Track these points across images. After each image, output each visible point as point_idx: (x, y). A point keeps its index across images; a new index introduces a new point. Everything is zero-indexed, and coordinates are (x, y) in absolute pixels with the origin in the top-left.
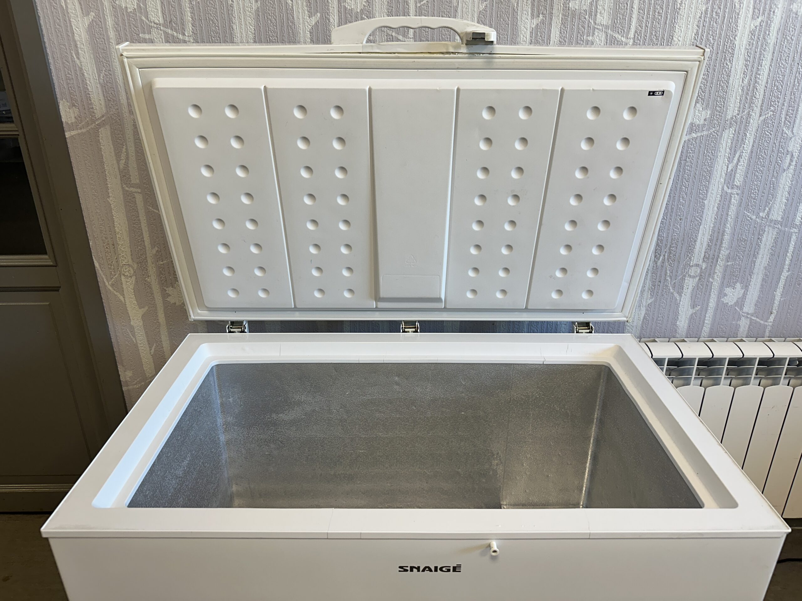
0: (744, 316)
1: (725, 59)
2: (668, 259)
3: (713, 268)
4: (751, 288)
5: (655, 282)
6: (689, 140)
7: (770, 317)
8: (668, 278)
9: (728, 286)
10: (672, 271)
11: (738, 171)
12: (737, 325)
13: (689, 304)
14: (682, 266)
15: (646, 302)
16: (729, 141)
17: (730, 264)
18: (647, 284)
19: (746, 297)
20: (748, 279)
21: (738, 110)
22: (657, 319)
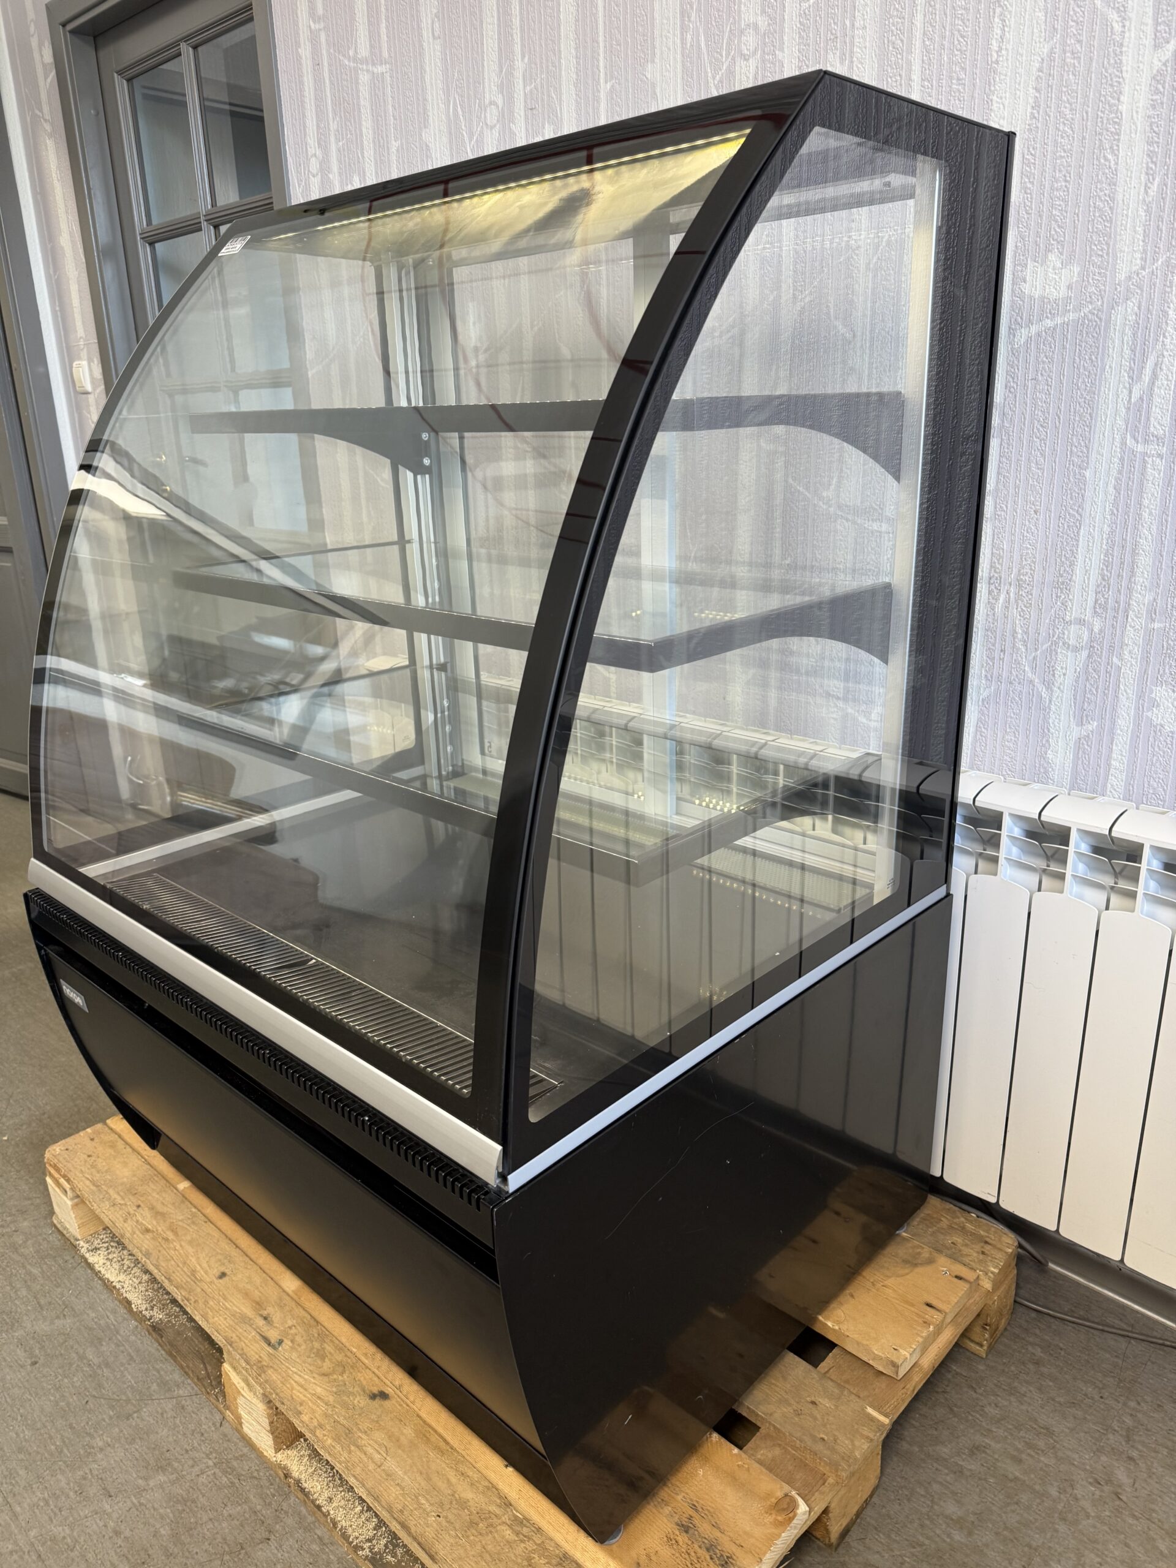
1: (1101, 147)
2: (1016, 601)
3: (1119, 632)
5: (994, 651)
6: (1039, 335)
9: (1158, 682)
10: (1027, 629)
11: (1157, 400)
13: (1072, 713)
14: (1047, 621)
15: (978, 693)
16: (1129, 332)
17: (1160, 628)
18: (979, 654)
21: (1142, 259)
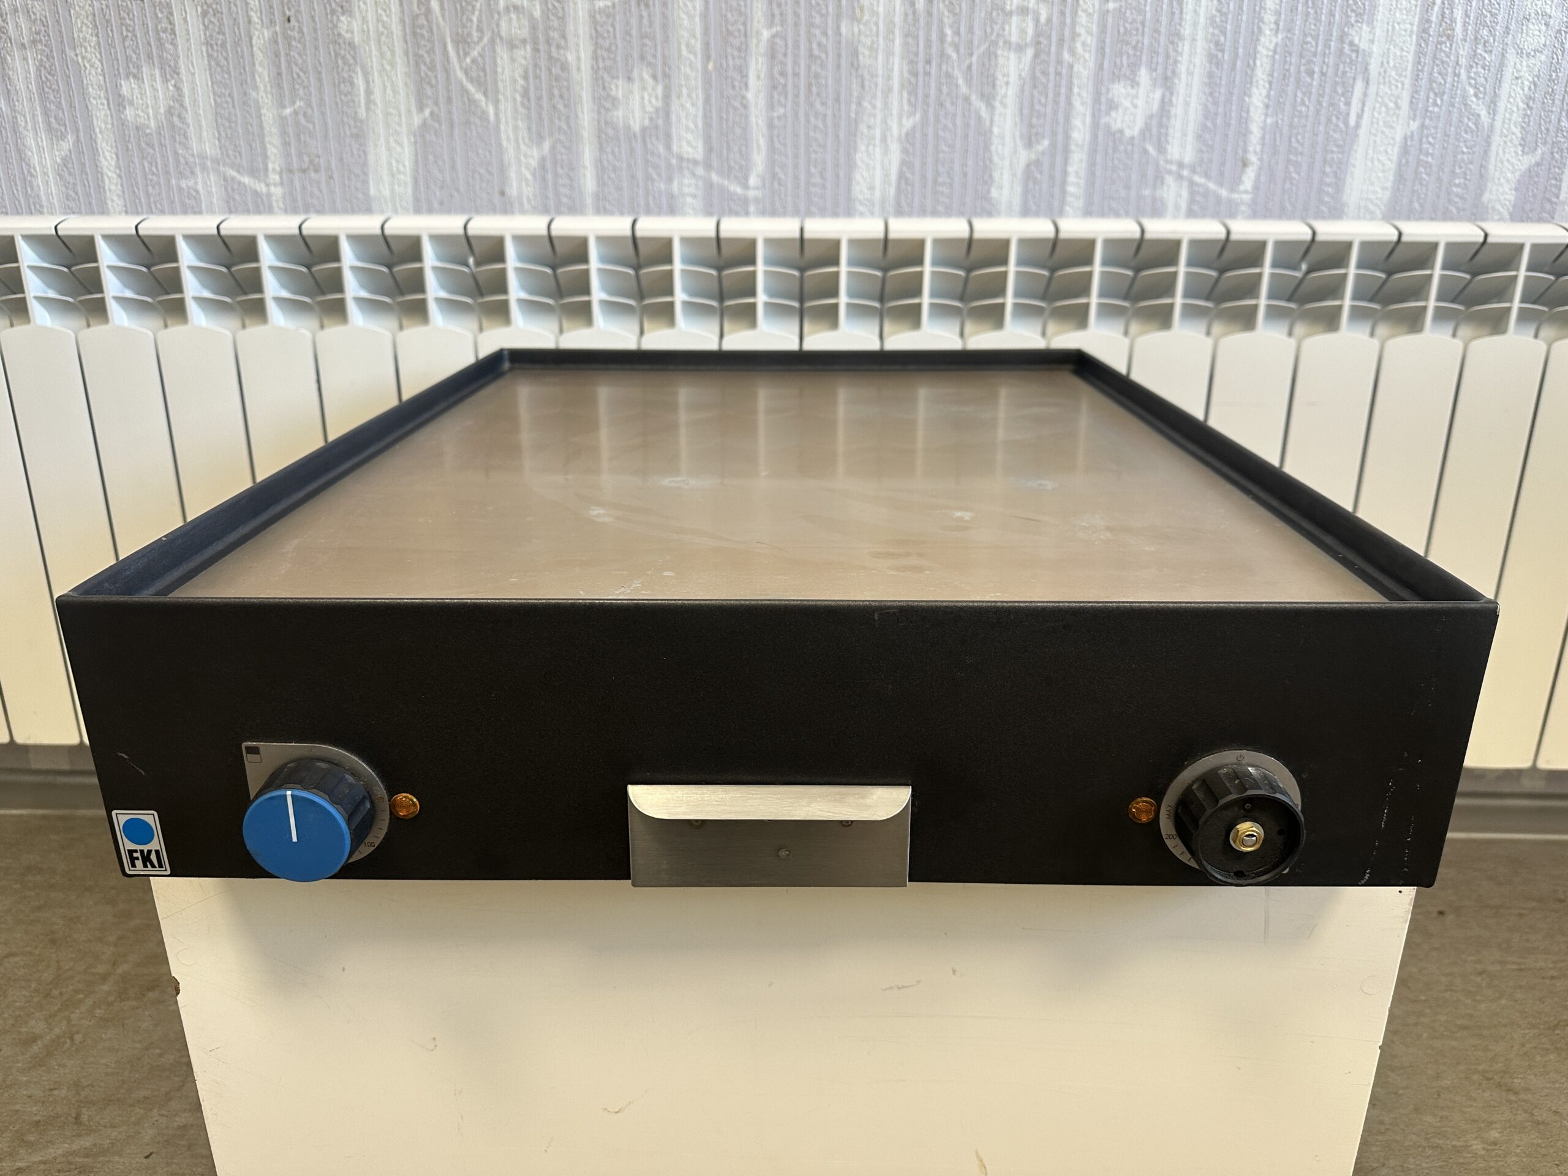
0: (1170, 172)
3: (1068, 20)
4: (1181, 87)
5: (917, 63)
7: (1245, 178)
8: (950, 51)
9: (1116, 77)
10: (958, 28)
12: (1154, 200)
13: (1018, 134)
14: (983, 15)
15: (900, 125)
17: (1115, 9)
18: (896, 68)
19: (1169, 111)
20: (1168, 56)
22: (935, 182)
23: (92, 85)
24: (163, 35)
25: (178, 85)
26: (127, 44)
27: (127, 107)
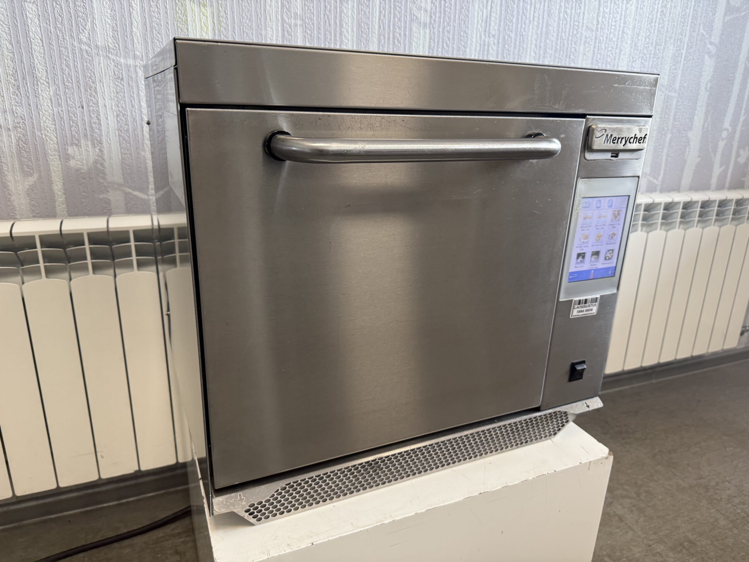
23: (50, 149)
24: (93, 125)
25: (102, 149)
26: (72, 129)
27: (71, 160)
